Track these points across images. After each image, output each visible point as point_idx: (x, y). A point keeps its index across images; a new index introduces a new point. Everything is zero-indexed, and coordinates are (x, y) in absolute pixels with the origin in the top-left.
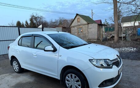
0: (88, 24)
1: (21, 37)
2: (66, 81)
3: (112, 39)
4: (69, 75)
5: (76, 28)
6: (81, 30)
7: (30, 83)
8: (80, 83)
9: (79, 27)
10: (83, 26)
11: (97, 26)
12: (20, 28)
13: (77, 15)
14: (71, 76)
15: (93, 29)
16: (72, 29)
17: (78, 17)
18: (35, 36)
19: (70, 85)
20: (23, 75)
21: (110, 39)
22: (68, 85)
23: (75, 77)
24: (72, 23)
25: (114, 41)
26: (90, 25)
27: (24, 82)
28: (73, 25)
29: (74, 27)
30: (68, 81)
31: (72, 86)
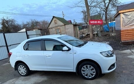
0: (65, 25)
2: (82, 72)
4: (85, 66)
5: (54, 29)
6: (59, 31)
8: (94, 70)
9: (57, 28)
10: (61, 27)
11: (73, 26)
12: (5, 34)
13: (54, 17)
15: (70, 29)
16: (50, 30)
17: (54, 19)
19: (86, 74)
22: (84, 75)
23: (90, 67)
24: (49, 25)
26: (66, 26)
28: (50, 26)
29: (52, 28)
31: (87, 74)
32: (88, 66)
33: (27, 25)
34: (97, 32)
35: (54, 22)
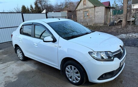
0: (95, 7)
1: (22, 25)
2: (66, 72)
3: (119, 23)
4: (69, 66)
5: (81, 12)
6: (88, 14)
7: (33, 71)
8: (79, 75)
9: (85, 10)
10: (90, 10)
11: (104, 9)
14: (71, 67)
15: (100, 13)
16: (78, 13)
18: (35, 25)
19: (70, 75)
20: (27, 64)
21: (117, 23)
22: (68, 76)
23: (75, 69)
24: (77, 6)
25: (121, 26)
26: (96, 8)
27: (28, 70)
28: (79, 8)
29: (79, 10)
30: (68, 72)
31: (71, 77)
32: (73, 67)
33: (61, 5)
34: (134, 19)
35: (83, 3)
